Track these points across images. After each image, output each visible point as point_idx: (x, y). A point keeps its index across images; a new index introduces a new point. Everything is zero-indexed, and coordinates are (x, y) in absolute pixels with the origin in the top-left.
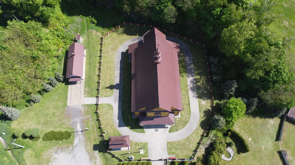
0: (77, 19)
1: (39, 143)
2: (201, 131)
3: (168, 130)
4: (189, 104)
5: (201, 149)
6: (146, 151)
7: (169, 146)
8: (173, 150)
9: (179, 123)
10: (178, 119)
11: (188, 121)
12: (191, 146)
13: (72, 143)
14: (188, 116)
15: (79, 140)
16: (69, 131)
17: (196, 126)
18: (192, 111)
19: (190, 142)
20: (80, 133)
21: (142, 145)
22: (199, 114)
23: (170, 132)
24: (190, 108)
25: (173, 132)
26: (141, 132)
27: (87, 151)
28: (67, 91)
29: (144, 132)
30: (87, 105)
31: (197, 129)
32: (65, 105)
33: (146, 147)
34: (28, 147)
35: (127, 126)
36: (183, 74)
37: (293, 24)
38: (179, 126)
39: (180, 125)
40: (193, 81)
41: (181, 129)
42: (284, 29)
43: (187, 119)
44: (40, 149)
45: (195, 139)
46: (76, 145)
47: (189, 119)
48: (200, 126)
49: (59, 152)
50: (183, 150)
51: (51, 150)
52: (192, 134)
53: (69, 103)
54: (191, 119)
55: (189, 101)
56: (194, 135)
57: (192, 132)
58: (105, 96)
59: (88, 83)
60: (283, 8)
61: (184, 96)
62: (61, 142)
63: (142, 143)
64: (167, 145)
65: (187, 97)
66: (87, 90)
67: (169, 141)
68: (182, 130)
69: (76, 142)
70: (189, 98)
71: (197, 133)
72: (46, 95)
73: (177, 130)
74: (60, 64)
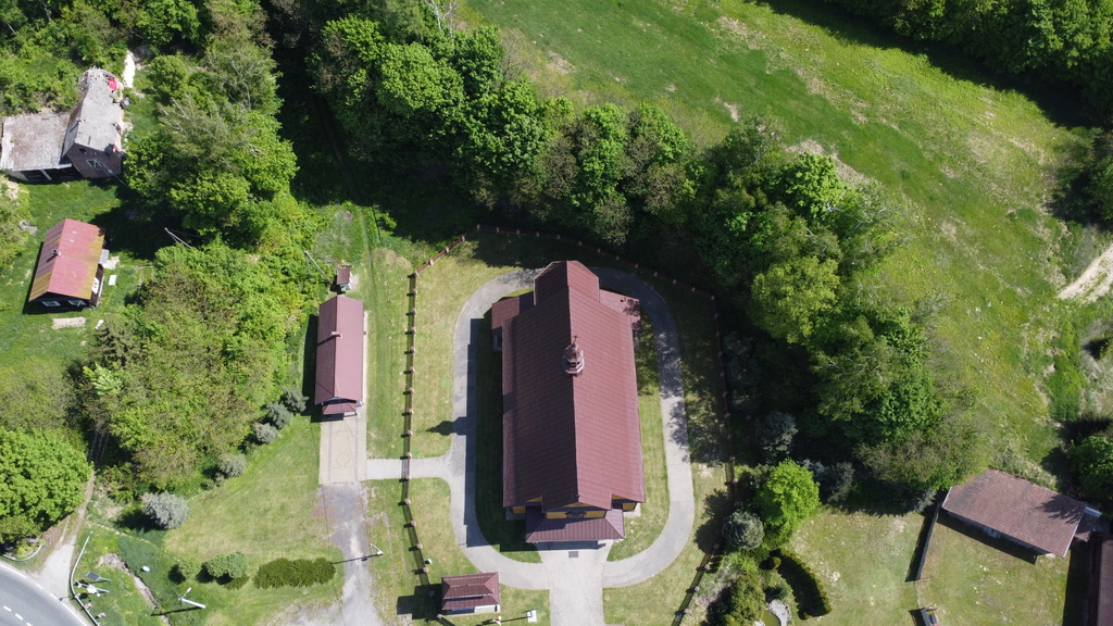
0: (339, 214)
1: (246, 594)
2: (698, 556)
3: (604, 553)
4: (666, 477)
5: (696, 606)
6: (544, 614)
7: (608, 598)
8: (620, 612)
9: (636, 532)
10: (632, 522)
11: (662, 527)
12: (669, 600)
13: (338, 592)
14: (661, 512)
15: (358, 583)
16: (329, 558)
17: (684, 543)
18: (673, 497)
19: (666, 588)
20: (359, 563)
21: (532, 597)
22: (692, 506)
23: (610, 558)
24: (667, 490)
25: (620, 558)
26: (529, 561)
27: (380, 614)
28: (319, 439)
29: (537, 560)
30: (375, 482)
31: (687, 551)
32: (314, 482)
33: (545, 604)
34: (214, 605)
35: (492, 543)
36: (650, 387)
37: (969, 232)
38: (635, 543)
39: (638, 540)
40: (678, 411)
41: (643, 549)
42: (942, 250)
43: (660, 521)
44: (248, 611)
45: (679, 580)
46: (350, 600)
47: (664, 522)
48: (696, 541)
49: (303, 618)
50: (647, 610)
51: (280, 615)
52: (673, 565)
53: (324, 478)
54: (669, 521)
55: (665, 468)
56: (678, 567)
57: (672, 560)
58: (427, 456)
59: (377, 418)
60: (945, 184)
61: (651, 454)
62: (305, 591)
63: (533, 592)
64: (604, 595)
65: (660, 456)
66: (373, 435)
67: (609, 584)
68: (644, 553)
69: (349, 589)
70: (664, 457)
71: (687, 562)
72: (256, 451)
73: (631, 555)
74: (295, 358)
